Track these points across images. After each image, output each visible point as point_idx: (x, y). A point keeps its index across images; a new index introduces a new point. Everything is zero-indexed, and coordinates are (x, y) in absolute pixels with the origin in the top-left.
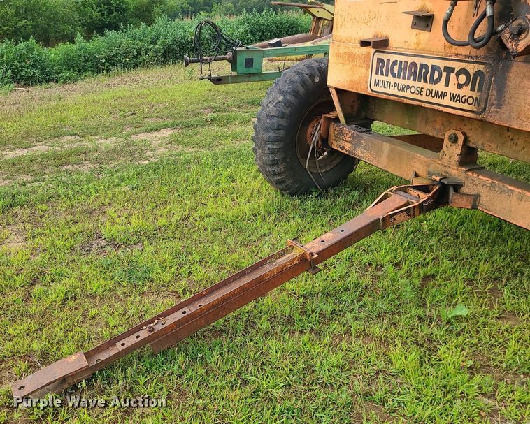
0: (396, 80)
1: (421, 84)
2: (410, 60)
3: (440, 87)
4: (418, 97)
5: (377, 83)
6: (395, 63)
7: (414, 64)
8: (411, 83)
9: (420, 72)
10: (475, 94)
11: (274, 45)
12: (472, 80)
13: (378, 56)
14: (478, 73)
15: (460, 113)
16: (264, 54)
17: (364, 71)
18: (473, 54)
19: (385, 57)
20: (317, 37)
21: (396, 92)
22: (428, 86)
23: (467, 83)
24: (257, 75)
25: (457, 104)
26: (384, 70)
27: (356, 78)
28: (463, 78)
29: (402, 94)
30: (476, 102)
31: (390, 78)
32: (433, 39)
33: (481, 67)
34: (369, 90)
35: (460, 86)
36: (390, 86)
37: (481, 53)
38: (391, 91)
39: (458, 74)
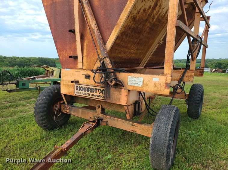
0: (82, 92)
1: (89, 93)
2: (85, 86)
3: (94, 93)
4: (89, 96)
5: (77, 93)
6: (81, 87)
7: (87, 88)
8: (86, 92)
9: (89, 90)
10: (103, 95)
11: (33, 79)
12: (102, 92)
13: (76, 85)
14: (103, 90)
15: (100, 100)
16: (30, 82)
17: (72, 89)
18: (101, 85)
19: (78, 85)
20: (48, 76)
21: (82, 95)
22: (91, 93)
23: (101, 92)
24: (28, 89)
25: (99, 98)
26: (78, 89)
27: (70, 91)
28: (100, 91)
29: (84, 95)
30: (104, 97)
31: (80, 91)
32: (91, 82)
33: (104, 89)
34: (75, 95)
35: (99, 93)
36: (81, 93)
37: (103, 85)
38: (81, 95)
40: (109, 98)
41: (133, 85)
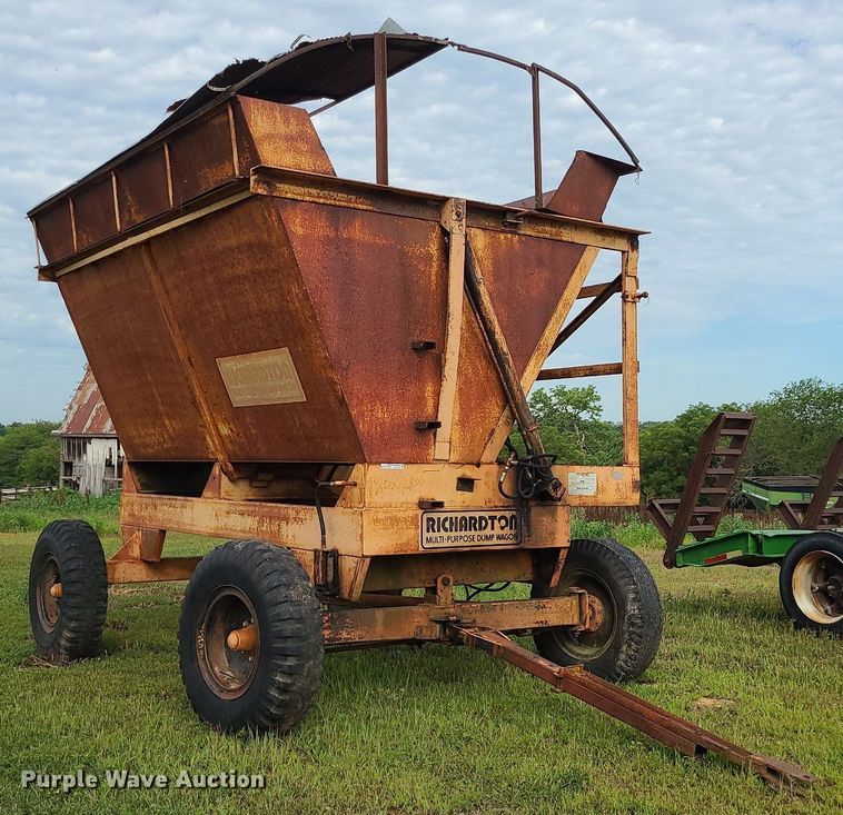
0: (449, 534)
1: (473, 532)
2: (459, 515)
3: (488, 531)
4: (471, 543)
5: (430, 540)
6: (446, 519)
7: (464, 518)
8: (463, 533)
9: (470, 524)
10: (513, 532)
12: (510, 522)
13: (425, 516)
14: (513, 517)
15: (506, 547)
17: (413, 532)
18: (506, 505)
19: (435, 516)
21: (450, 544)
22: (478, 532)
23: (506, 525)
25: (503, 542)
26: (436, 527)
27: (404, 540)
28: (503, 521)
29: (455, 544)
30: (515, 536)
31: (442, 533)
32: (475, 498)
33: (514, 513)
34: (421, 549)
35: (502, 528)
36: (444, 540)
38: (446, 544)
39: (499, 520)
40: (529, 536)
41: (580, 492)
